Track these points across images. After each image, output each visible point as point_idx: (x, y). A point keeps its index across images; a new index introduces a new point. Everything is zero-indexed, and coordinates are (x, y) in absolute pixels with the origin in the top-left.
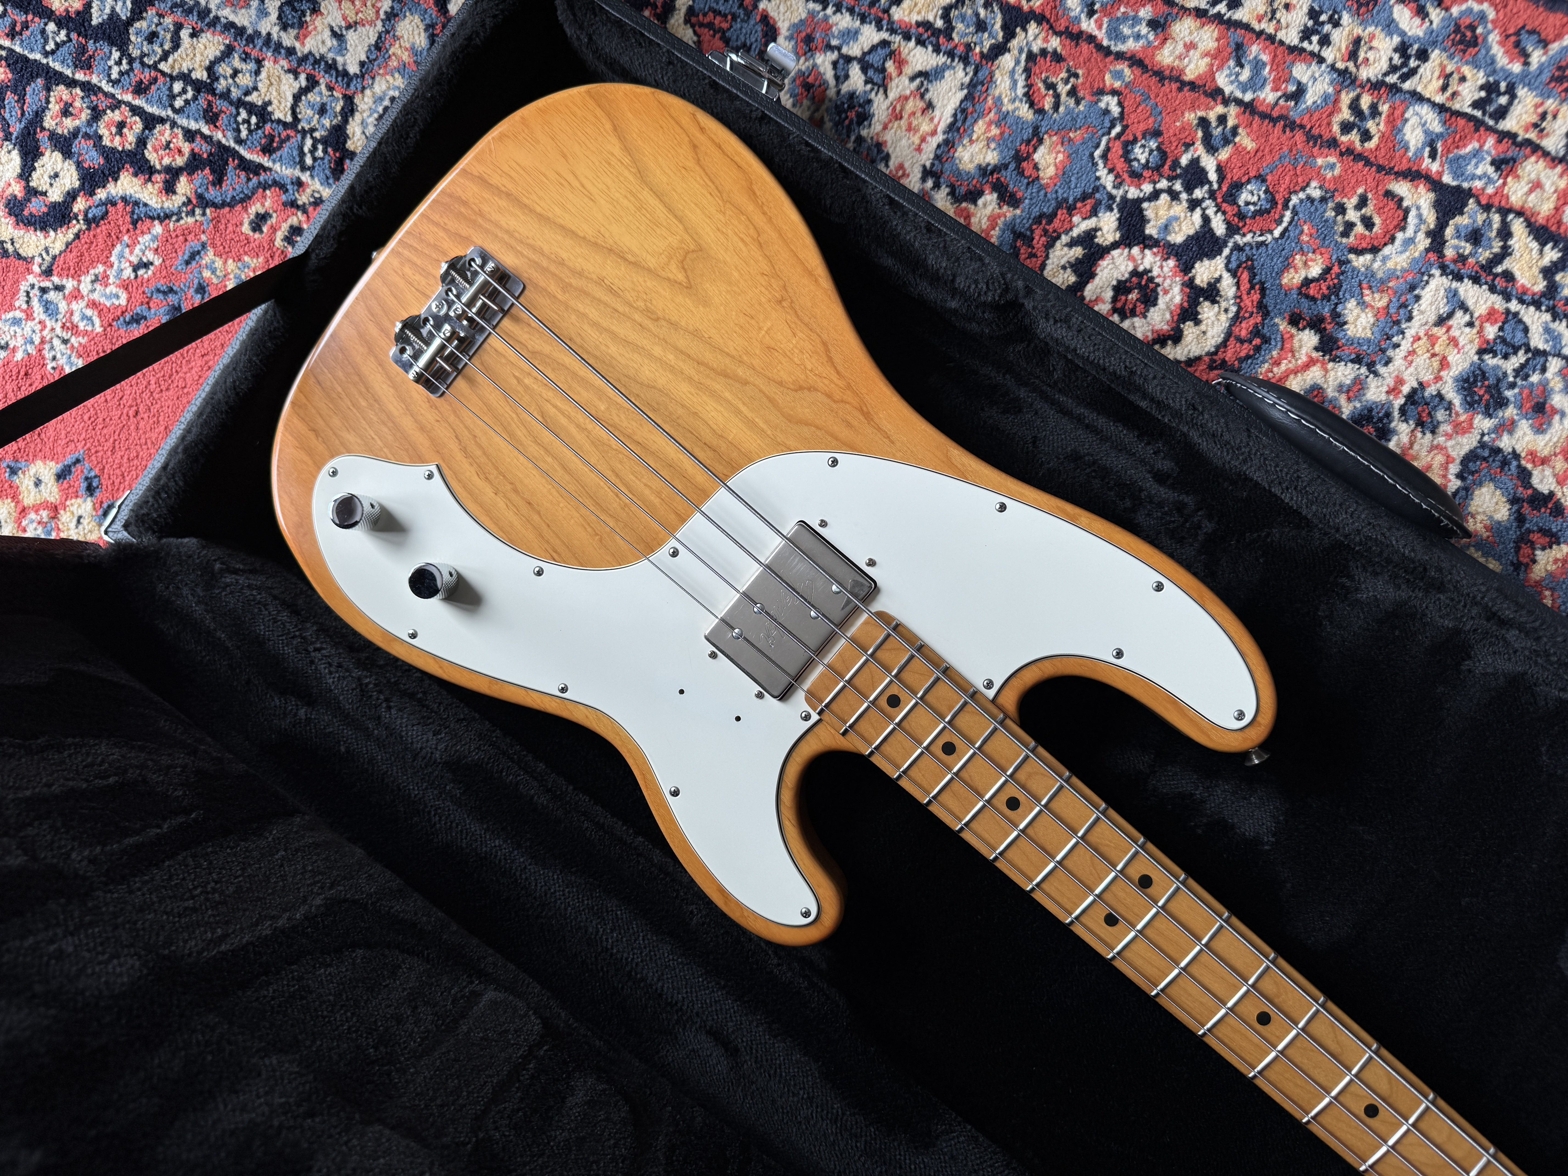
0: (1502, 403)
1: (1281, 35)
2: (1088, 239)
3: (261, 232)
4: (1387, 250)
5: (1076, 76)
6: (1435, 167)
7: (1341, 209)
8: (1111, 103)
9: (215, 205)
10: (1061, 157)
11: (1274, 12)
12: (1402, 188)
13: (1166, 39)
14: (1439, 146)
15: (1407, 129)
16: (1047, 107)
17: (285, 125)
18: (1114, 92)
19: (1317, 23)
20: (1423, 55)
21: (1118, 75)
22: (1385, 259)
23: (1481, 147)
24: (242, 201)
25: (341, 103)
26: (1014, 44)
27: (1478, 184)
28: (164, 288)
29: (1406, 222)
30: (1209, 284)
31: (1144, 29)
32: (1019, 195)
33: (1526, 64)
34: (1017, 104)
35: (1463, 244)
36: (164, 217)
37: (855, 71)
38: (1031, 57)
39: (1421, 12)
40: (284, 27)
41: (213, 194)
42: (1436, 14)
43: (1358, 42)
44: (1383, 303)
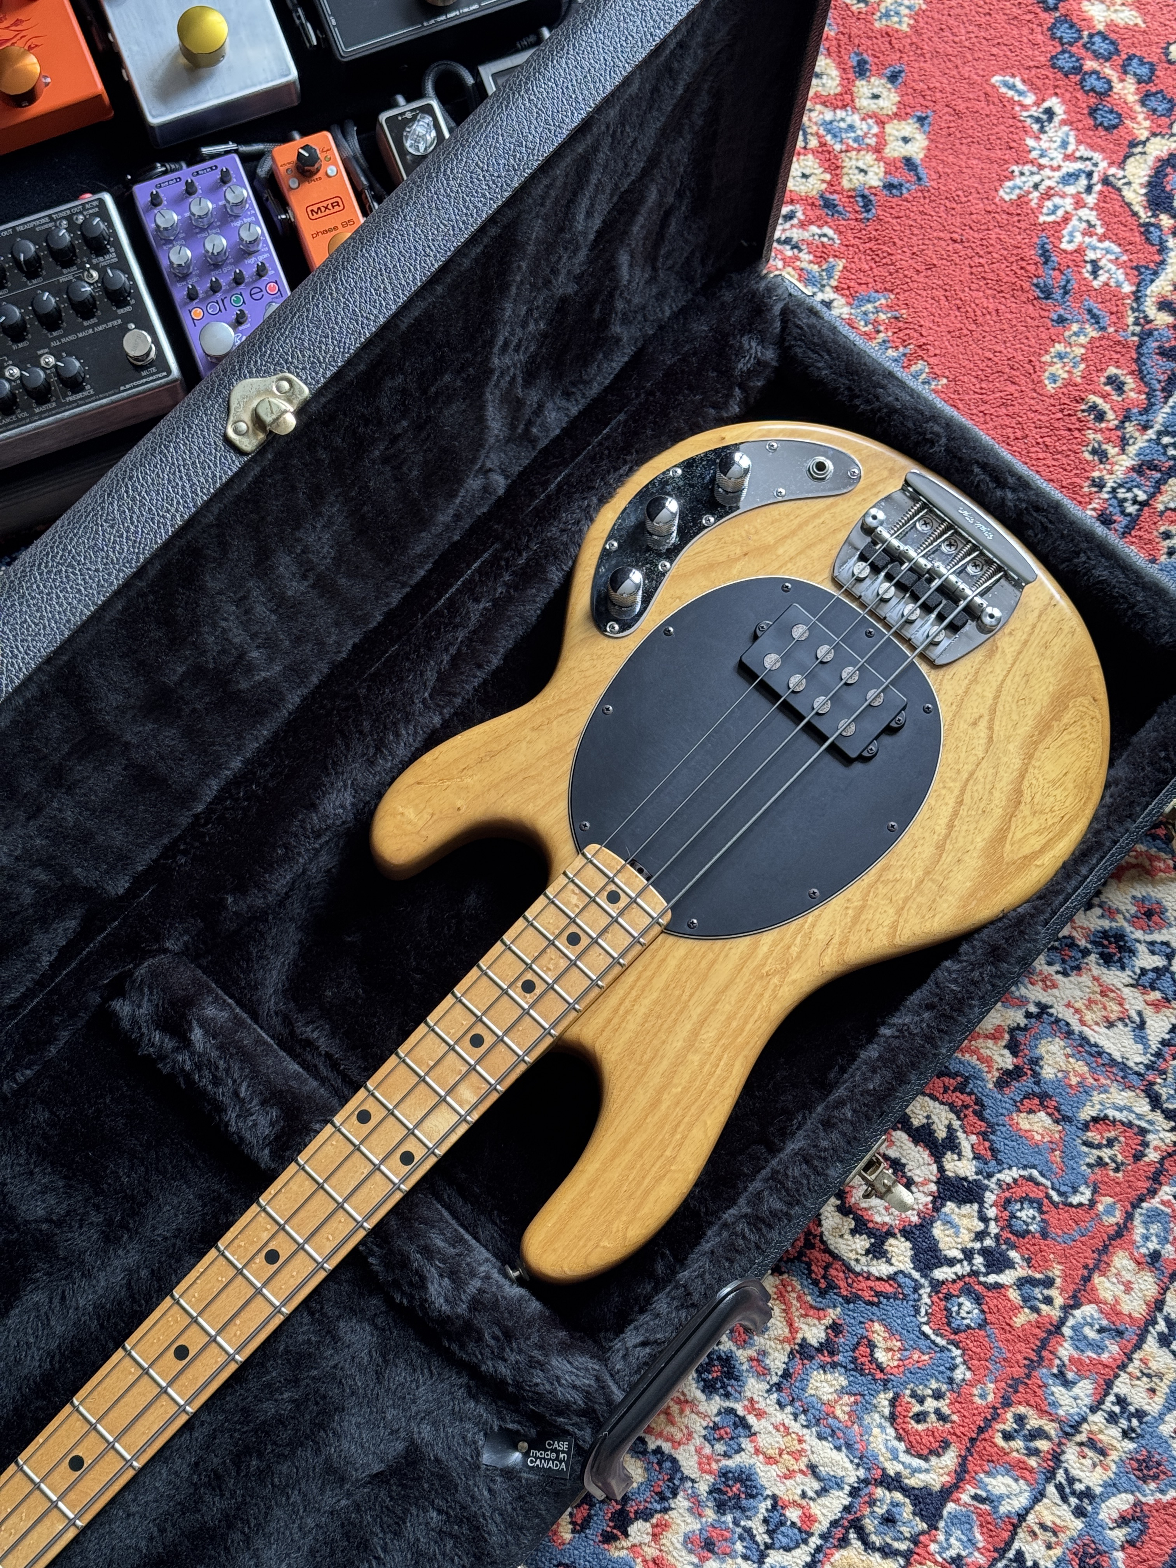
0: (721, 1507)
1: (1124, 1377)
4: (891, 1431)
5: (1117, 1170)
7: (938, 1395)
8: (1084, 1196)
11: (1149, 1376)
13: (1139, 1263)
14: (986, 1507)
15: (1009, 1480)
18: (1092, 1203)
20: (1079, 1512)
21: (1109, 1211)
26: (1158, 1117)
31: (1153, 1245)
32: (1007, 1090)
36: (1138, 297)
38: (1143, 1132)
39: (1123, 1521)
41: (1152, 344)
42: (1119, 1535)
43: (1103, 1452)
44: (838, 1413)
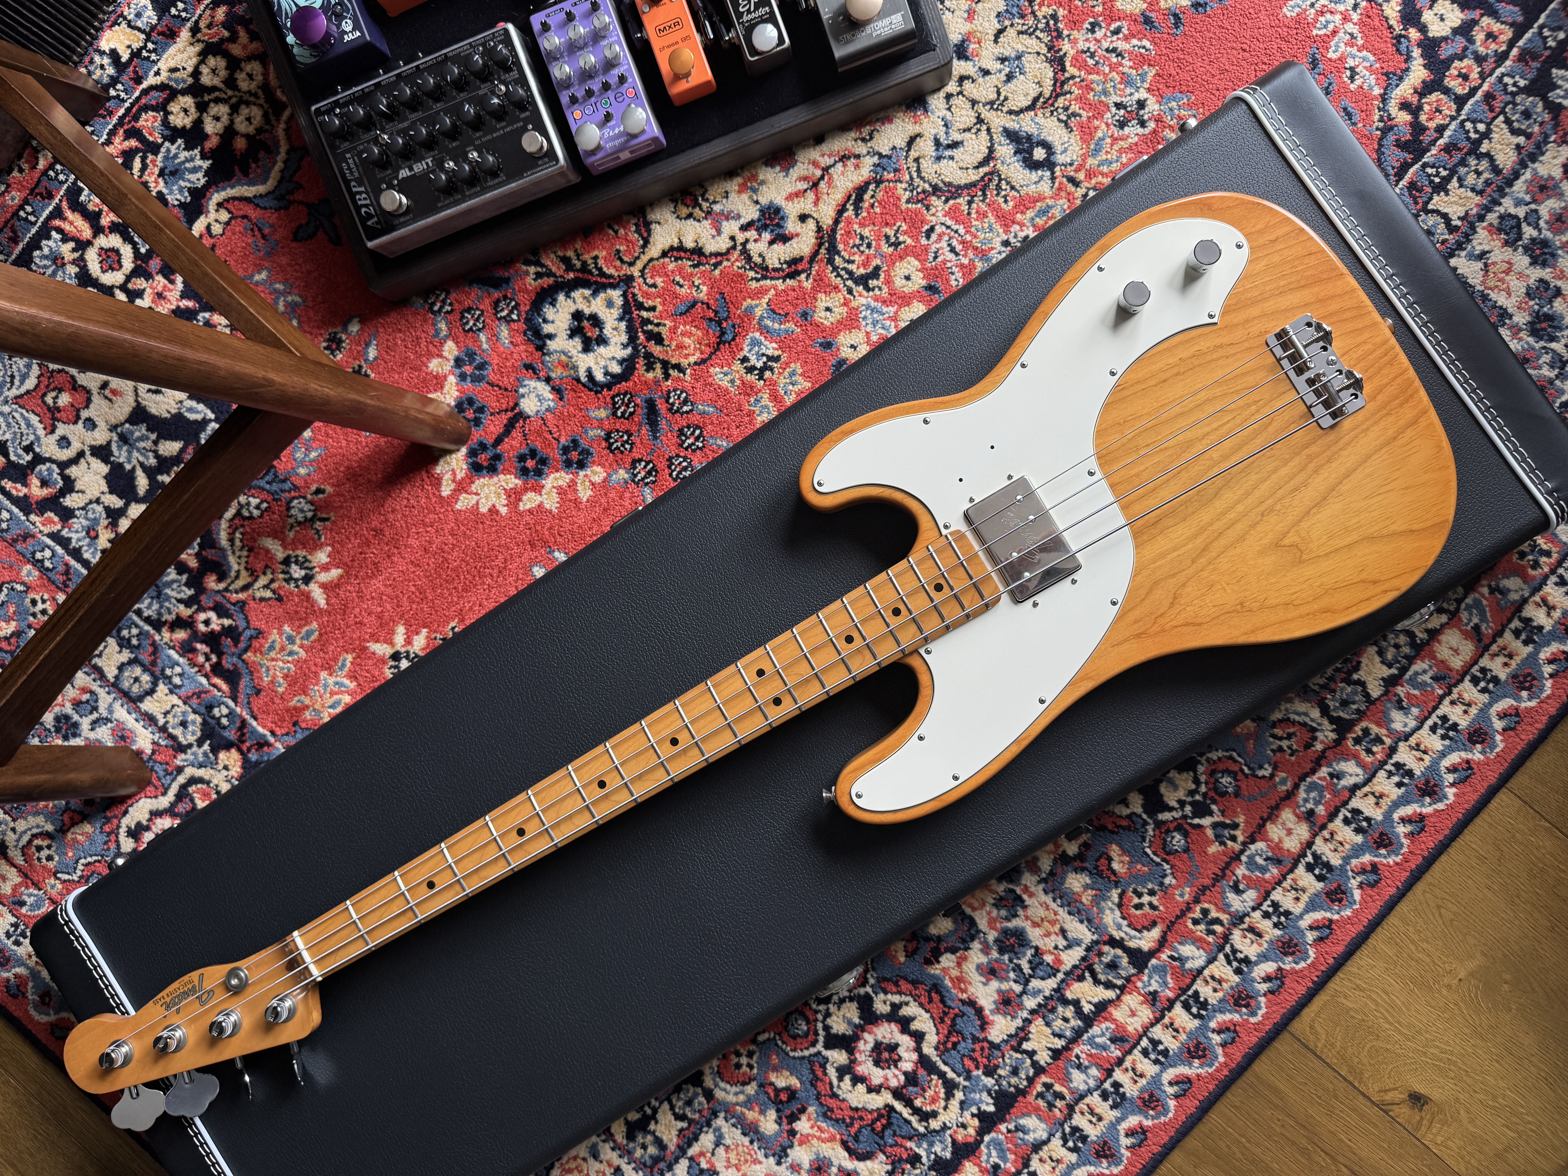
0: (1001, 951)
1: (1279, 890)
4: (1118, 913)
5: (1291, 755)
7: (1152, 893)
8: (1266, 771)
11: (1296, 890)
13: (1299, 818)
14: (1177, 963)
15: (1193, 948)
17: (1427, 203)
18: (1272, 776)
19: (1281, 914)
20: (1238, 971)
21: (1283, 782)
22: (1111, 909)
26: (1326, 722)
31: (1309, 806)
33: (1213, 1031)
36: (1384, 98)
38: (1314, 730)
39: (1268, 979)
40: (1502, 217)
41: (1391, 138)
42: (1264, 987)
43: (1259, 935)
44: (1084, 900)
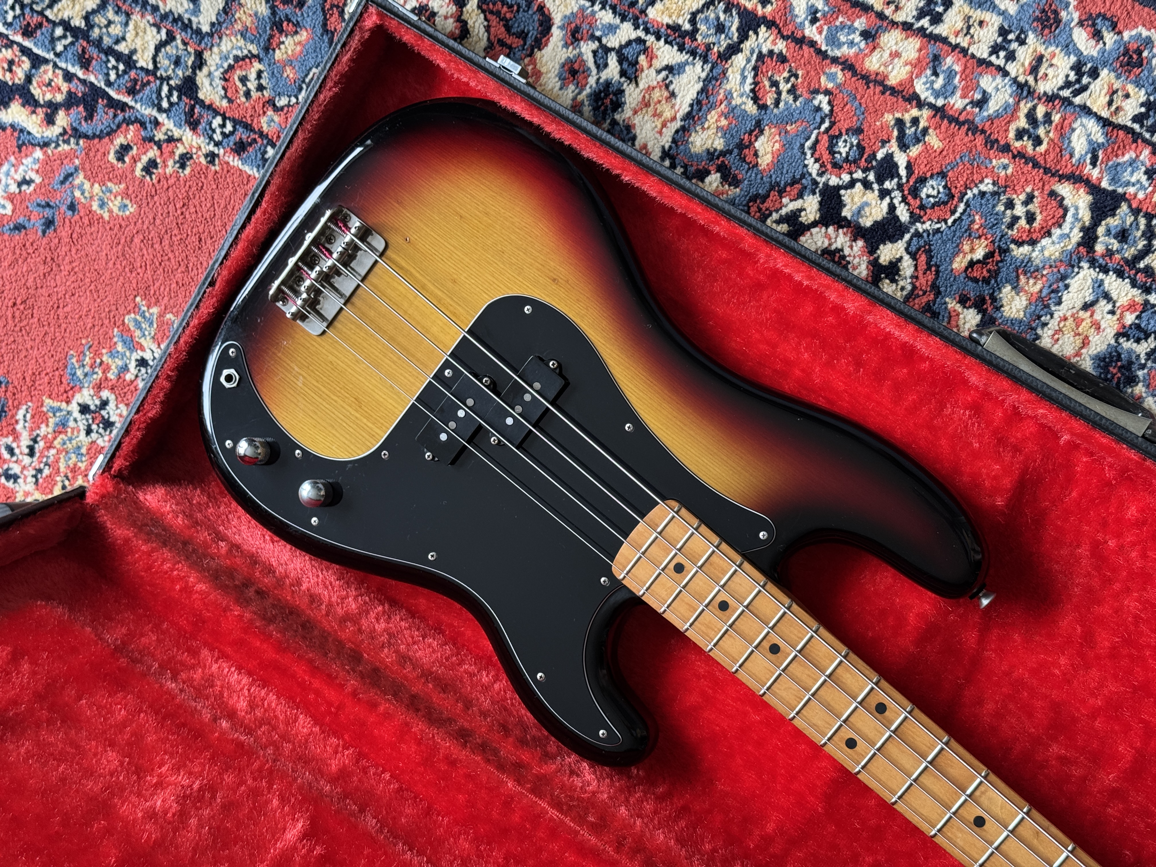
2: (793, 218)
3: (124, 162)
6: (1095, 173)
9: (86, 137)
10: (777, 146)
12: (1065, 189)
16: (769, 103)
23: (1137, 156)
24: (109, 134)
25: (192, 58)
27: (1131, 190)
28: (43, 203)
29: (1064, 221)
30: (891, 262)
34: (744, 99)
35: (1113, 241)
37: (613, 60)
